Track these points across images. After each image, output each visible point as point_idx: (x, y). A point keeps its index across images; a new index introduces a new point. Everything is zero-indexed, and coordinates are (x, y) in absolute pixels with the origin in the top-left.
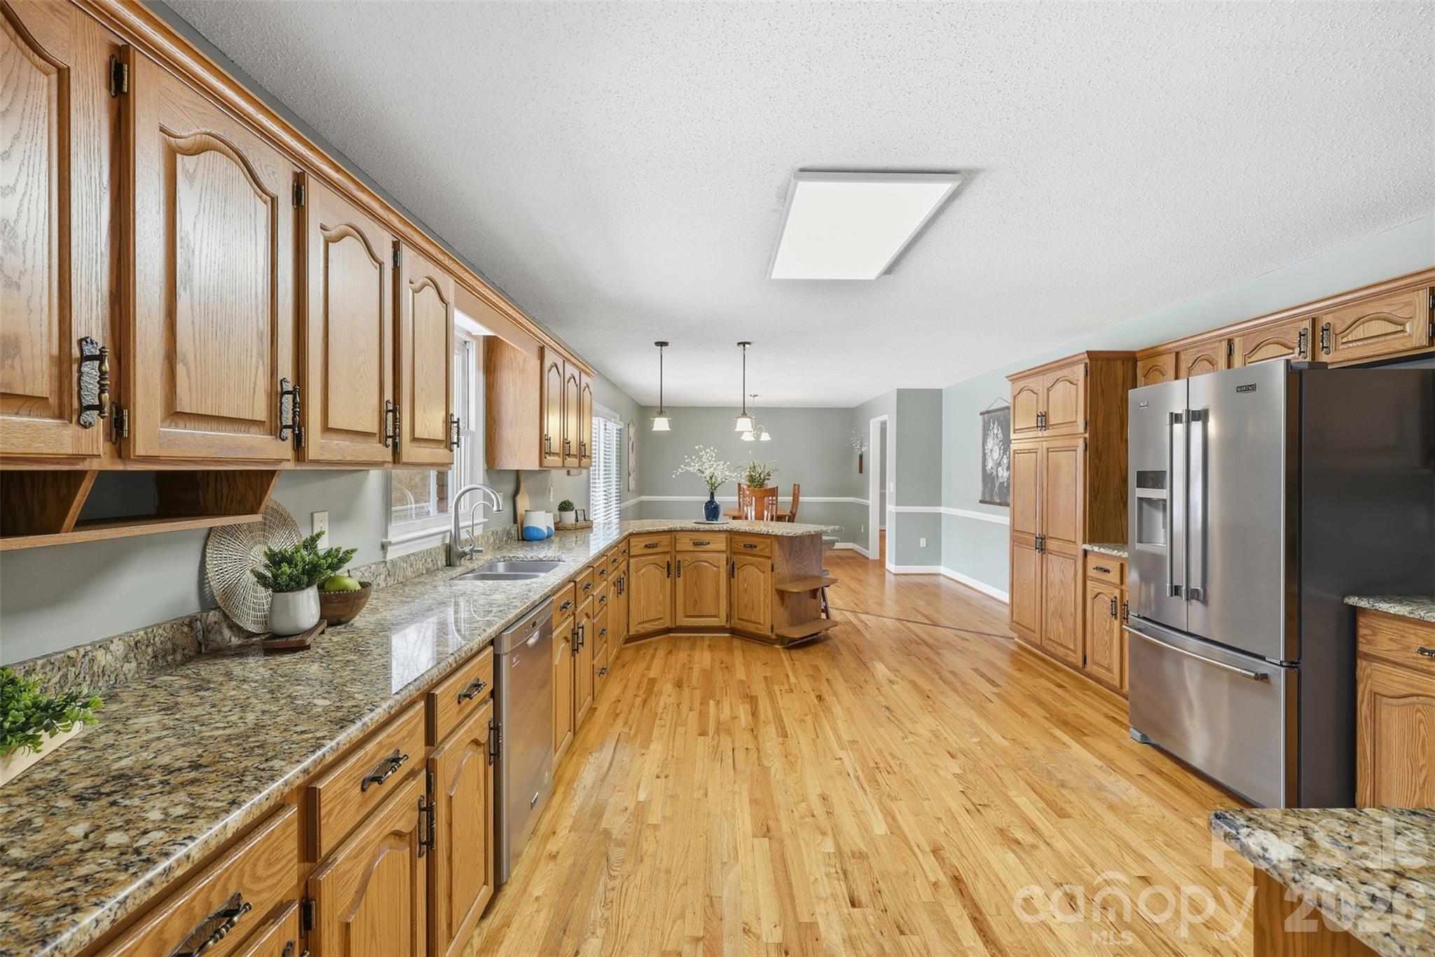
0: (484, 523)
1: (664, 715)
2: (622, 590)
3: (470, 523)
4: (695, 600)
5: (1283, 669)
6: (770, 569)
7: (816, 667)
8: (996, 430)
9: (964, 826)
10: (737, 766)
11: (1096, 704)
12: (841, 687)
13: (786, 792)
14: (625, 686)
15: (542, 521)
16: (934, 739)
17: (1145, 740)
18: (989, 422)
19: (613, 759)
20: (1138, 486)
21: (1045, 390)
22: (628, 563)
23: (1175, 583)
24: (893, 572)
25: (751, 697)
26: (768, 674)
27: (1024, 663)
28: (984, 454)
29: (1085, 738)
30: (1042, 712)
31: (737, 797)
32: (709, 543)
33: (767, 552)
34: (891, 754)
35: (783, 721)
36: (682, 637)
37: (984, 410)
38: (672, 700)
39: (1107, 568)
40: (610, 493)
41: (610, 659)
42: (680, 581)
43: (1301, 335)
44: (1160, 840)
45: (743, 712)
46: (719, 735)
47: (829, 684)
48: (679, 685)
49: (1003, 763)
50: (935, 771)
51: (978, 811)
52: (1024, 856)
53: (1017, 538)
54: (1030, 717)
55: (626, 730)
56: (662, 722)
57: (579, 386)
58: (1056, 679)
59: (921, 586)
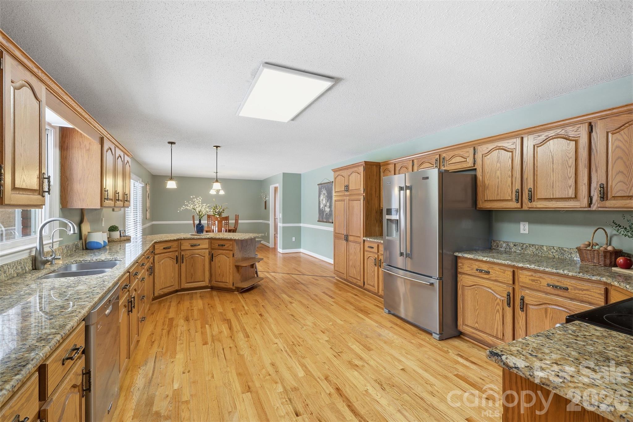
0: (59, 241)
1: (182, 338)
2: (151, 273)
3: (51, 241)
4: (192, 274)
5: (438, 281)
6: (232, 256)
7: (256, 300)
8: (324, 192)
9: (335, 363)
10: (227, 358)
11: (370, 301)
12: (269, 308)
13: (254, 366)
14: (156, 325)
15: (100, 237)
16: (314, 326)
17: (390, 313)
18: (321, 188)
19: (154, 368)
20: (387, 214)
21: (348, 176)
22: (154, 257)
23: (401, 251)
24: (282, 252)
25: (227, 320)
26: (234, 307)
27: (342, 288)
28: (319, 202)
29: (369, 315)
30: (352, 307)
31: (230, 374)
32: (199, 245)
33: (230, 248)
34: (298, 337)
35: (245, 330)
36: (184, 294)
37: (319, 183)
38: (185, 328)
39: (373, 246)
40: (137, 221)
41: (146, 311)
42: (183, 265)
43: (436, 160)
44: (404, 352)
45: (224, 328)
46: (214, 343)
47: (264, 308)
48: (187, 319)
49: (343, 332)
50: (318, 341)
51: (339, 355)
52: (360, 371)
53: (337, 236)
54: (348, 310)
55: (160, 350)
56: (181, 342)
57: (123, 162)
58: (354, 292)
59: (294, 258)
